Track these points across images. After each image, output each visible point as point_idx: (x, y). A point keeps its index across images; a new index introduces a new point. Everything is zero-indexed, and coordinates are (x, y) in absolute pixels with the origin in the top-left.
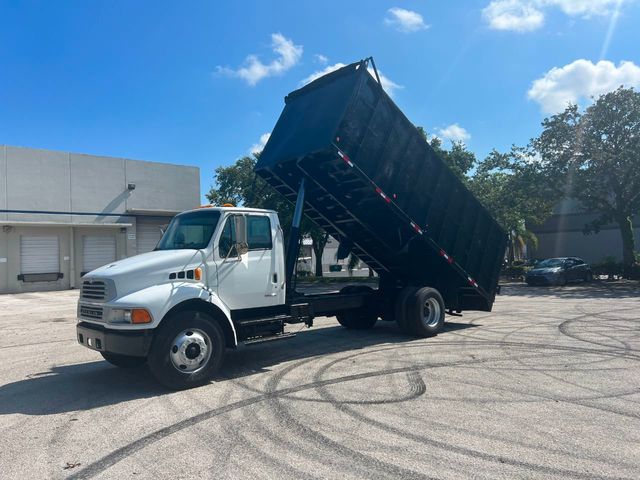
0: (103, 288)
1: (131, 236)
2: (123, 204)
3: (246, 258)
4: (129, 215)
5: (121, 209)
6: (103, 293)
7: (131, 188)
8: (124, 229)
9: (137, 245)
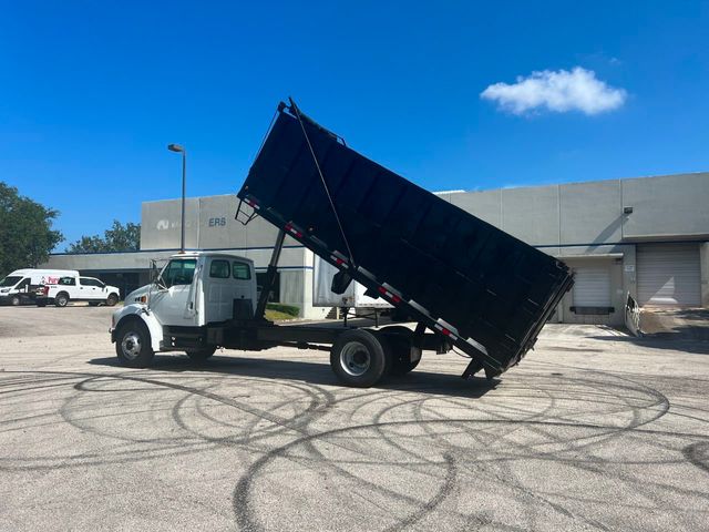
1: (629, 268)
2: (619, 230)
3: (172, 290)
4: (625, 243)
5: (616, 238)
7: (628, 212)
8: (619, 260)
9: (637, 277)
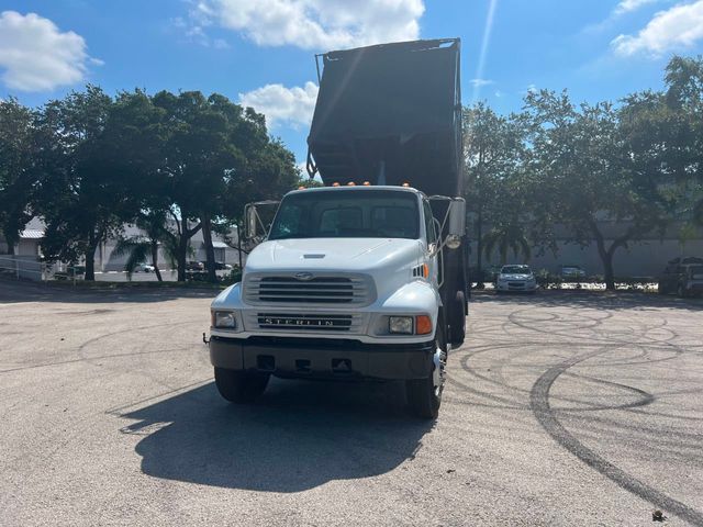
0: (350, 287)
6: (351, 294)
